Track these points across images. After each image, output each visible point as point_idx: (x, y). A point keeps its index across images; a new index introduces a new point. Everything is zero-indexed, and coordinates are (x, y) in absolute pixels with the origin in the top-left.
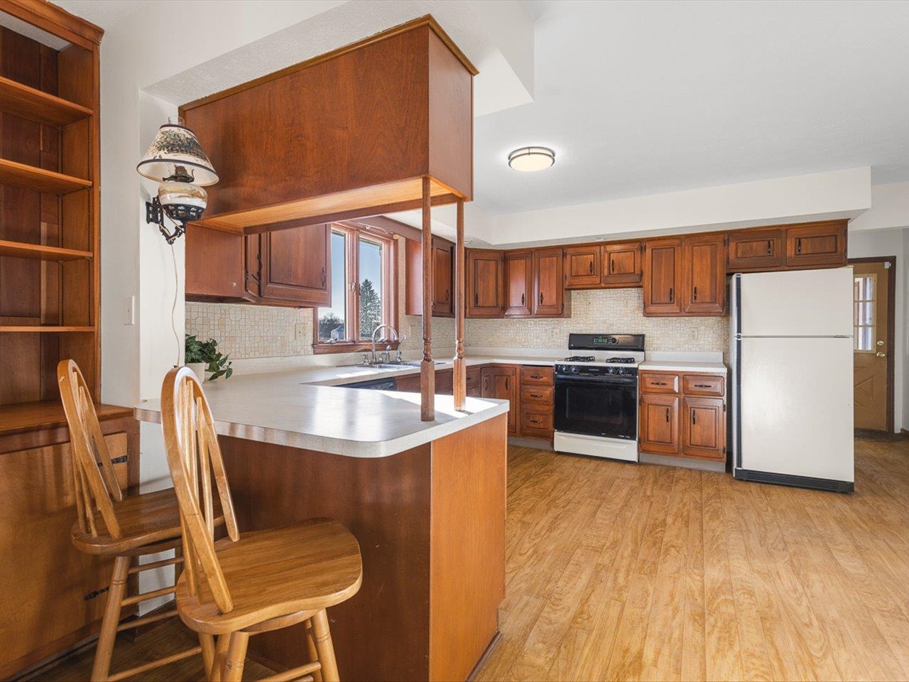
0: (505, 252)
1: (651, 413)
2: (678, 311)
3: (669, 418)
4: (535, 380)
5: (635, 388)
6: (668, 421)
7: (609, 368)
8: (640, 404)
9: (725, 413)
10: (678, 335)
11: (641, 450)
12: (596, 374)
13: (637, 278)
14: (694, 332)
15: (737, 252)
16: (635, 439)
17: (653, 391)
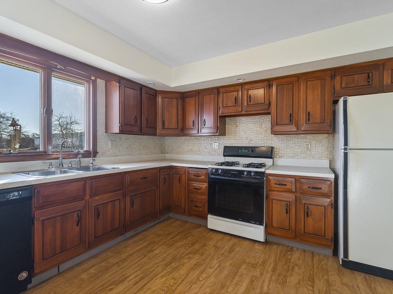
0: (184, 93)
1: (274, 206)
2: (296, 130)
3: (288, 211)
4: (197, 178)
5: (263, 187)
6: (287, 213)
7: (244, 171)
8: (267, 198)
9: (333, 210)
10: (297, 147)
11: (267, 233)
12: (235, 175)
13: (267, 107)
14: (307, 145)
15: (341, 84)
16: (262, 225)
17: (276, 189)
